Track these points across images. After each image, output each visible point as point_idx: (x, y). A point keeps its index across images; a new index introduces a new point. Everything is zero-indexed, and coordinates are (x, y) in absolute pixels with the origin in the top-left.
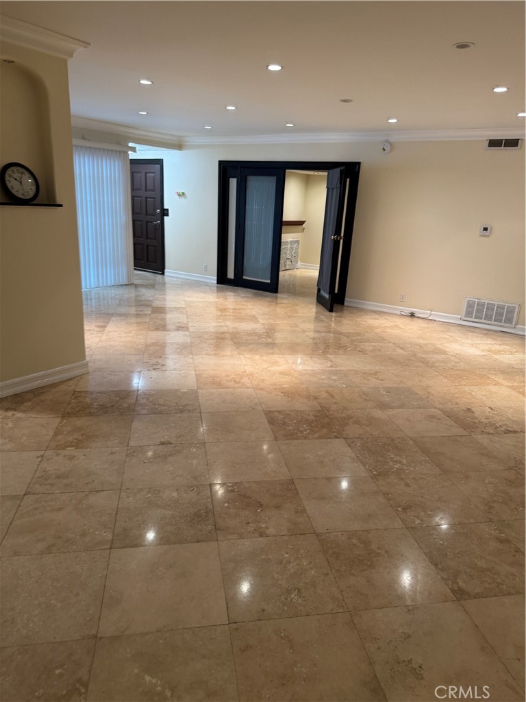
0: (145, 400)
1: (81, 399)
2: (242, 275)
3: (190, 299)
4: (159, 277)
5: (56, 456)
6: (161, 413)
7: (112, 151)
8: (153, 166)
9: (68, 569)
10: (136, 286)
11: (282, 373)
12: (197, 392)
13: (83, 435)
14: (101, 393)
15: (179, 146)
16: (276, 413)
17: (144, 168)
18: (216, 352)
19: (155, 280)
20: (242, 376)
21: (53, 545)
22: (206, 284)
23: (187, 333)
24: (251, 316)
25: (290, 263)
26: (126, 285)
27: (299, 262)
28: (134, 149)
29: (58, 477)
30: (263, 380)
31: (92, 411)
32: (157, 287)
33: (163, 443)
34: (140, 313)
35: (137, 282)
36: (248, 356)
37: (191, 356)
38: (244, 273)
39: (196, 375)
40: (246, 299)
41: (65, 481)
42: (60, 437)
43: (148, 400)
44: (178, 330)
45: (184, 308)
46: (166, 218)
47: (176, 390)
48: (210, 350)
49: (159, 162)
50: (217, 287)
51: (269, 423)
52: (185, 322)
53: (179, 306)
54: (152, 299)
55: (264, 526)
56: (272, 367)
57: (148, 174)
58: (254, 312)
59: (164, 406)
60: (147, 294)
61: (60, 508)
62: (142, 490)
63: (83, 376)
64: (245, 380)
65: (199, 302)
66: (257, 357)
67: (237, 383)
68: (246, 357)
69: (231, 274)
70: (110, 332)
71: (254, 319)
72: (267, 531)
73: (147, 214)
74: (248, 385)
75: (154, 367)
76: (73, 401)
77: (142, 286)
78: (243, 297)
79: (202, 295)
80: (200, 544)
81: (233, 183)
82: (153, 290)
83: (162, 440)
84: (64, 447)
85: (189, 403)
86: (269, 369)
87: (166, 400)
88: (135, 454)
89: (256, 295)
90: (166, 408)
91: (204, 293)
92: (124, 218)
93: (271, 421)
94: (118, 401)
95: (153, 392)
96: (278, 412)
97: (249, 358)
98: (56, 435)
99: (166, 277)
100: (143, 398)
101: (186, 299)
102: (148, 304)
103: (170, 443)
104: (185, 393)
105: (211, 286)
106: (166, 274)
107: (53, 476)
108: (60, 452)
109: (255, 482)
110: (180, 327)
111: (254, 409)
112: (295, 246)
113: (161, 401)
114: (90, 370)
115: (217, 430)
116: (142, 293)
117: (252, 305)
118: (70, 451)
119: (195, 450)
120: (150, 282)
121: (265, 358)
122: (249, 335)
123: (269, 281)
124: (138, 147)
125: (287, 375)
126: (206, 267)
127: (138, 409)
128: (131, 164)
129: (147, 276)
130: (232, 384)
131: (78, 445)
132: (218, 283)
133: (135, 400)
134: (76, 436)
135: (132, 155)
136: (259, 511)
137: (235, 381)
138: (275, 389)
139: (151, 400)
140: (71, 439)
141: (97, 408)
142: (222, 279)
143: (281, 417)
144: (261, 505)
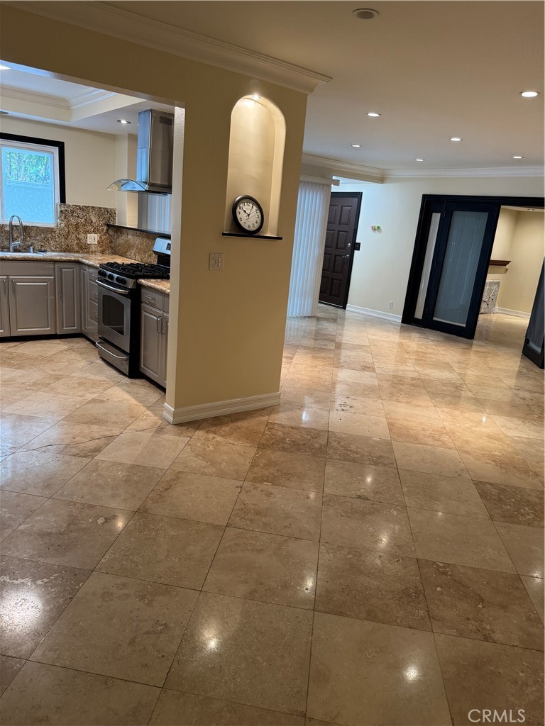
0: (336, 443)
1: (274, 432)
2: (433, 316)
3: (374, 337)
4: (340, 311)
5: (254, 489)
6: (354, 461)
7: (316, 184)
8: (350, 199)
9: (271, 623)
10: (318, 319)
11: (489, 437)
12: (391, 444)
13: (278, 470)
14: (292, 428)
15: (381, 179)
16: (489, 486)
17: (340, 201)
18: (408, 400)
19: (337, 314)
20: (442, 434)
21: (256, 591)
22: (390, 323)
23: (373, 374)
24: (445, 363)
25: (486, 306)
26: (309, 317)
27: (497, 307)
28: (337, 183)
29: (258, 513)
30: (467, 442)
31: (286, 446)
32: (339, 322)
33: (359, 497)
34: (324, 347)
35: (319, 315)
36: (446, 410)
37: (381, 401)
38: (435, 314)
39: (388, 423)
40: (435, 343)
41: (263, 519)
42: (256, 469)
43: (339, 443)
44: (364, 370)
45: (369, 347)
46: (356, 252)
47: (368, 437)
48: (401, 396)
49: (358, 196)
50: (402, 327)
51: (481, 496)
52: (370, 361)
53: (362, 344)
54: (335, 334)
55: (488, 627)
56: (476, 427)
57: (344, 208)
58: (447, 360)
59: (357, 453)
60: (329, 328)
61: (260, 550)
62: (342, 547)
63: (275, 407)
64: (445, 438)
65: (383, 341)
66: (457, 413)
67: (436, 440)
68: (443, 411)
69: (419, 314)
70: (297, 364)
71: (447, 366)
72: (493, 635)
73: (337, 248)
74: (452, 445)
75: (343, 407)
76: (267, 432)
77: (324, 319)
78: (432, 340)
79: (386, 334)
80: (413, 631)
81: (436, 218)
82: (336, 325)
83: (358, 493)
84: (261, 481)
85: (382, 454)
86: (473, 429)
87: (358, 447)
88: (330, 503)
89: (447, 339)
90: (359, 456)
91: (388, 331)
92: (317, 251)
93: (483, 495)
94: (309, 440)
95: (343, 436)
96: (490, 484)
97: (447, 413)
98: (252, 466)
99: (346, 312)
100: (335, 441)
101: (370, 336)
102: (331, 339)
103: (367, 499)
104: (378, 442)
105: (395, 325)
106: (347, 308)
107: (252, 511)
108: (257, 485)
109: (472, 568)
110: (365, 367)
111: (460, 475)
112: (494, 288)
113: (353, 448)
114: (281, 402)
115: (419, 493)
116: (324, 327)
117: (444, 350)
118: (267, 486)
119: (395, 513)
120: (332, 315)
121: (466, 415)
122: (444, 385)
123: (464, 326)
124: (342, 180)
125: (496, 439)
126: (392, 305)
127: (330, 452)
128: (331, 197)
129: (329, 309)
130: (430, 441)
131: (274, 481)
132: (402, 322)
133: (326, 441)
134: (272, 470)
135: (334, 189)
136: (480, 606)
137: (433, 437)
138: (484, 455)
139: (342, 444)
140: (266, 473)
141: (289, 444)
142: (408, 318)
143: (495, 492)
144: (482, 601)
